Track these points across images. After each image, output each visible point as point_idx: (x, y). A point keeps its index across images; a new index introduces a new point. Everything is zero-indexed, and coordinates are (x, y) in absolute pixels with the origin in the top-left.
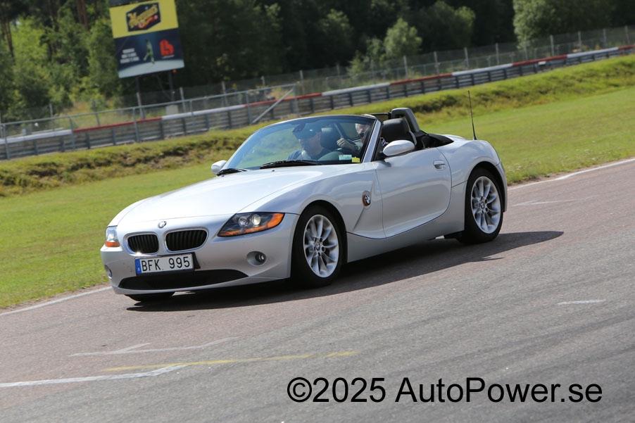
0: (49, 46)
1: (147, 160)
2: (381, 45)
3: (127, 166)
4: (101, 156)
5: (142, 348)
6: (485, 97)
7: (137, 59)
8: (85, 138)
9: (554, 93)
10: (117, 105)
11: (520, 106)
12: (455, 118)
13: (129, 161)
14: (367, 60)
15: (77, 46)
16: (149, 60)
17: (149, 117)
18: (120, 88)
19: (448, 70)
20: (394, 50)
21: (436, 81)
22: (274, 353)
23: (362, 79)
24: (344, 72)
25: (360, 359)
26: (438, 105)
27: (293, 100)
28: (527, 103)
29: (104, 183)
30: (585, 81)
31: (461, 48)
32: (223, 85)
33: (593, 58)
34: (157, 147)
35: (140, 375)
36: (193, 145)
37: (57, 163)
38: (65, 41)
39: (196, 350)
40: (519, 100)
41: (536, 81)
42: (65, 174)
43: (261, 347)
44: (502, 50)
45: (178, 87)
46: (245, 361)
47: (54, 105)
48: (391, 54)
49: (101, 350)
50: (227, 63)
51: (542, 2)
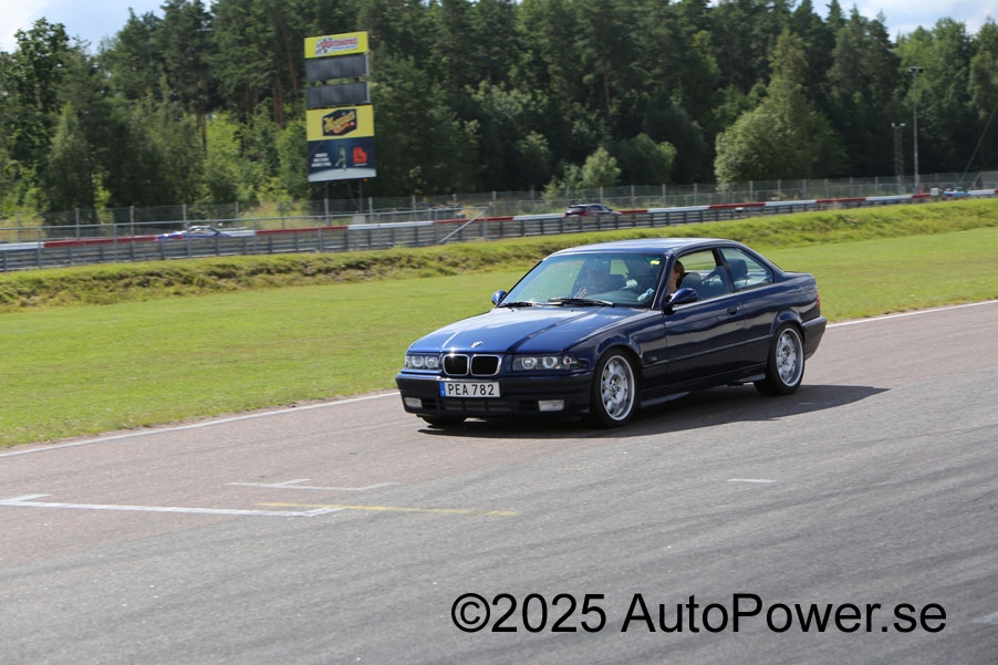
0: (242, 142)
1: (328, 271)
2: (579, 172)
3: (307, 275)
4: (282, 262)
5: (301, 484)
7: (329, 164)
8: (268, 240)
10: (304, 209)
13: (309, 270)
14: (563, 186)
15: (270, 145)
16: (340, 167)
17: (336, 224)
18: (309, 191)
19: (645, 204)
20: (591, 179)
21: (631, 215)
22: (434, 505)
23: (556, 206)
24: (538, 197)
25: (521, 521)
27: (482, 220)
29: (283, 290)
30: (780, 233)
31: (659, 184)
32: (413, 198)
33: (790, 209)
34: (339, 258)
35: (295, 514)
36: (376, 260)
37: (237, 265)
38: (258, 139)
39: (355, 492)
42: (244, 277)
43: (421, 497)
44: (701, 190)
45: (368, 197)
46: (404, 510)
47: (240, 202)
48: (589, 183)
49: (259, 481)
50: (419, 176)
51: (744, 146)
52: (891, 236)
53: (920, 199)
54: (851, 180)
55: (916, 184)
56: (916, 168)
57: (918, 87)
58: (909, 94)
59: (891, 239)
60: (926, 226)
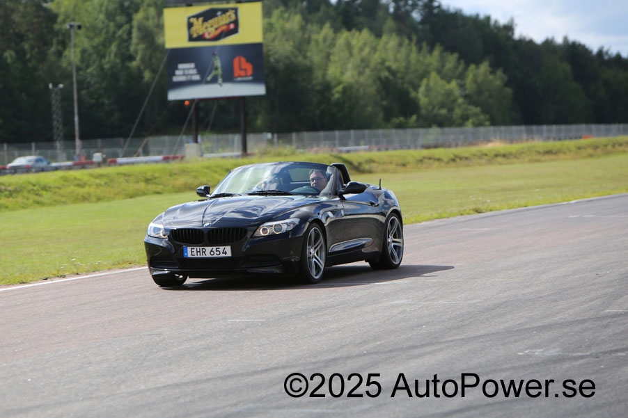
52: (50, 205)
53: (82, 166)
55: (78, 151)
56: (77, 134)
57: (75, 46)
58: (66, 53)
59: (50, 209)
60: (89, 194)
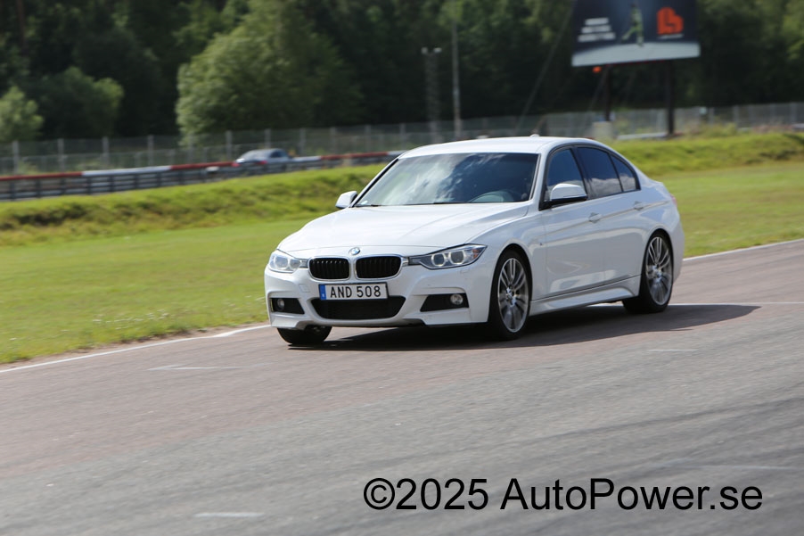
6: (128, 210)
9: (226, 213)
11: (176, 228)
12: (82, 237)
19: (80, 166)
21: (58, 181)
26: (59, 215)
28: (187, 223)
30: (270, 200)
31: (99, 137)
33: (283, 168)
40: (176, 218)
41: (201, 193)
44: (158, 145)
51: (219, 83)
54: (368, 128)
55: (457, 131)
56: (457, 112)
58: (444, 8)
